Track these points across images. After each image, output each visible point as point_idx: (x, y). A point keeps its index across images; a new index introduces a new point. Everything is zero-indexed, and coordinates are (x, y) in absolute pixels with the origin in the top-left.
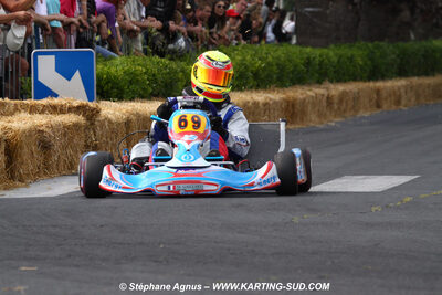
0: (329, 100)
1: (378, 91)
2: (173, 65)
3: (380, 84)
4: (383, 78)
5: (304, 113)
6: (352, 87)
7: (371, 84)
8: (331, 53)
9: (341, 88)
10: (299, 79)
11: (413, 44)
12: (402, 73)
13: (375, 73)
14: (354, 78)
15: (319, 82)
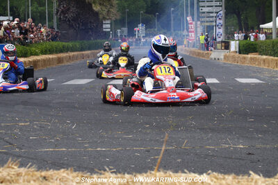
0: (70, 57)
1: (83, 55)
2: (27, 48)
3: (83, 52)
4: (84, 50)
5: (63, 60)
6: (75, 53)
7: (81, 52)
8: (70, 44)
9: (73, 53)
10: (61, 51)
11: (92, 41)
12: (89, 49)
13: (82, 49)
14: (76, 51)
15: (67, 52)
